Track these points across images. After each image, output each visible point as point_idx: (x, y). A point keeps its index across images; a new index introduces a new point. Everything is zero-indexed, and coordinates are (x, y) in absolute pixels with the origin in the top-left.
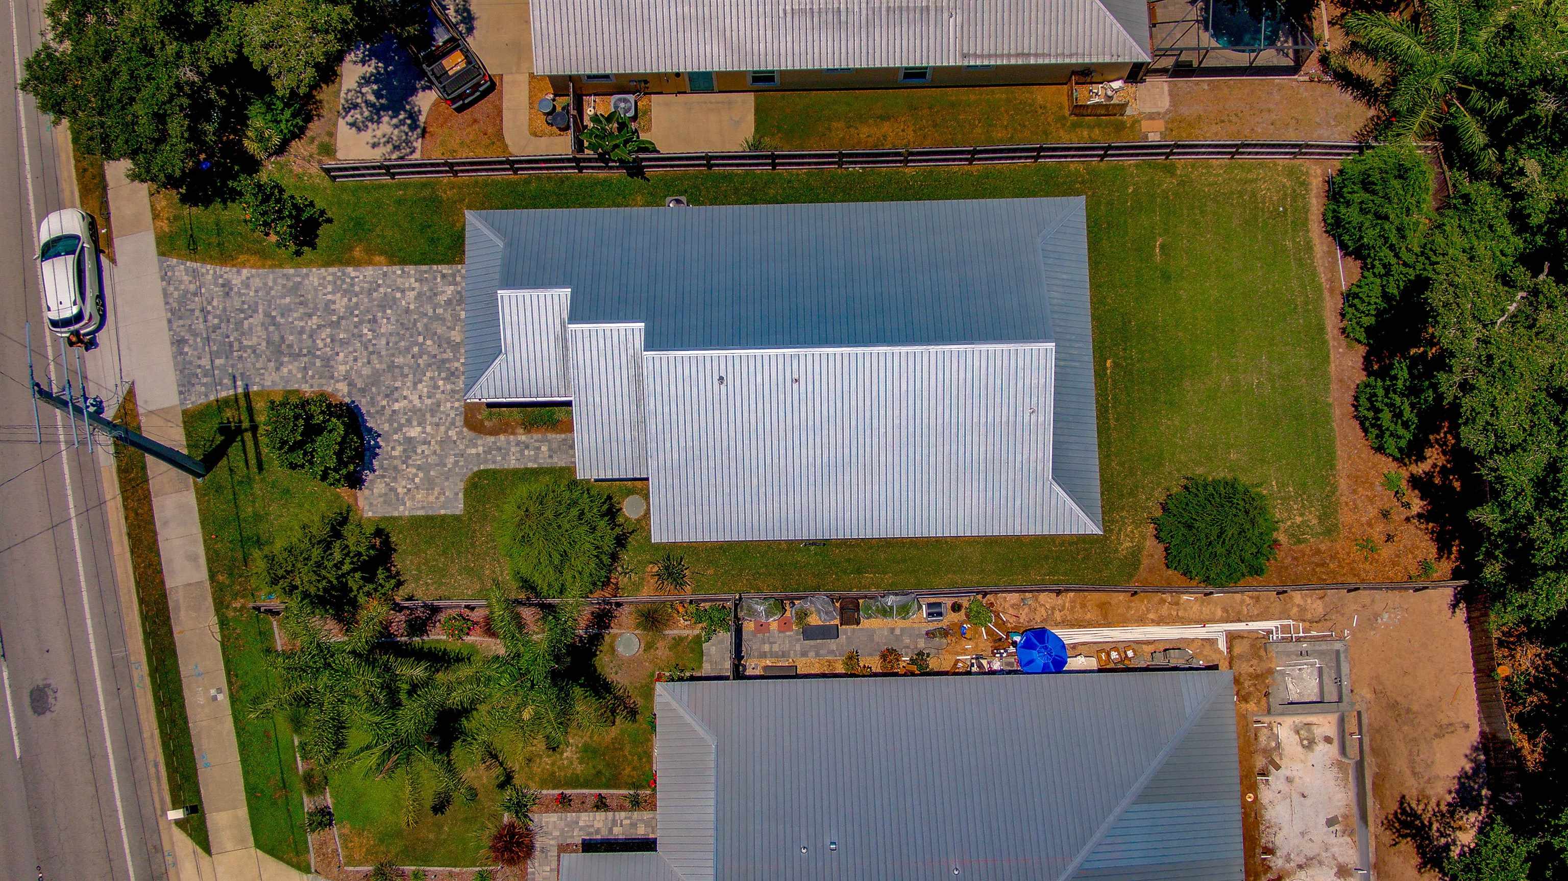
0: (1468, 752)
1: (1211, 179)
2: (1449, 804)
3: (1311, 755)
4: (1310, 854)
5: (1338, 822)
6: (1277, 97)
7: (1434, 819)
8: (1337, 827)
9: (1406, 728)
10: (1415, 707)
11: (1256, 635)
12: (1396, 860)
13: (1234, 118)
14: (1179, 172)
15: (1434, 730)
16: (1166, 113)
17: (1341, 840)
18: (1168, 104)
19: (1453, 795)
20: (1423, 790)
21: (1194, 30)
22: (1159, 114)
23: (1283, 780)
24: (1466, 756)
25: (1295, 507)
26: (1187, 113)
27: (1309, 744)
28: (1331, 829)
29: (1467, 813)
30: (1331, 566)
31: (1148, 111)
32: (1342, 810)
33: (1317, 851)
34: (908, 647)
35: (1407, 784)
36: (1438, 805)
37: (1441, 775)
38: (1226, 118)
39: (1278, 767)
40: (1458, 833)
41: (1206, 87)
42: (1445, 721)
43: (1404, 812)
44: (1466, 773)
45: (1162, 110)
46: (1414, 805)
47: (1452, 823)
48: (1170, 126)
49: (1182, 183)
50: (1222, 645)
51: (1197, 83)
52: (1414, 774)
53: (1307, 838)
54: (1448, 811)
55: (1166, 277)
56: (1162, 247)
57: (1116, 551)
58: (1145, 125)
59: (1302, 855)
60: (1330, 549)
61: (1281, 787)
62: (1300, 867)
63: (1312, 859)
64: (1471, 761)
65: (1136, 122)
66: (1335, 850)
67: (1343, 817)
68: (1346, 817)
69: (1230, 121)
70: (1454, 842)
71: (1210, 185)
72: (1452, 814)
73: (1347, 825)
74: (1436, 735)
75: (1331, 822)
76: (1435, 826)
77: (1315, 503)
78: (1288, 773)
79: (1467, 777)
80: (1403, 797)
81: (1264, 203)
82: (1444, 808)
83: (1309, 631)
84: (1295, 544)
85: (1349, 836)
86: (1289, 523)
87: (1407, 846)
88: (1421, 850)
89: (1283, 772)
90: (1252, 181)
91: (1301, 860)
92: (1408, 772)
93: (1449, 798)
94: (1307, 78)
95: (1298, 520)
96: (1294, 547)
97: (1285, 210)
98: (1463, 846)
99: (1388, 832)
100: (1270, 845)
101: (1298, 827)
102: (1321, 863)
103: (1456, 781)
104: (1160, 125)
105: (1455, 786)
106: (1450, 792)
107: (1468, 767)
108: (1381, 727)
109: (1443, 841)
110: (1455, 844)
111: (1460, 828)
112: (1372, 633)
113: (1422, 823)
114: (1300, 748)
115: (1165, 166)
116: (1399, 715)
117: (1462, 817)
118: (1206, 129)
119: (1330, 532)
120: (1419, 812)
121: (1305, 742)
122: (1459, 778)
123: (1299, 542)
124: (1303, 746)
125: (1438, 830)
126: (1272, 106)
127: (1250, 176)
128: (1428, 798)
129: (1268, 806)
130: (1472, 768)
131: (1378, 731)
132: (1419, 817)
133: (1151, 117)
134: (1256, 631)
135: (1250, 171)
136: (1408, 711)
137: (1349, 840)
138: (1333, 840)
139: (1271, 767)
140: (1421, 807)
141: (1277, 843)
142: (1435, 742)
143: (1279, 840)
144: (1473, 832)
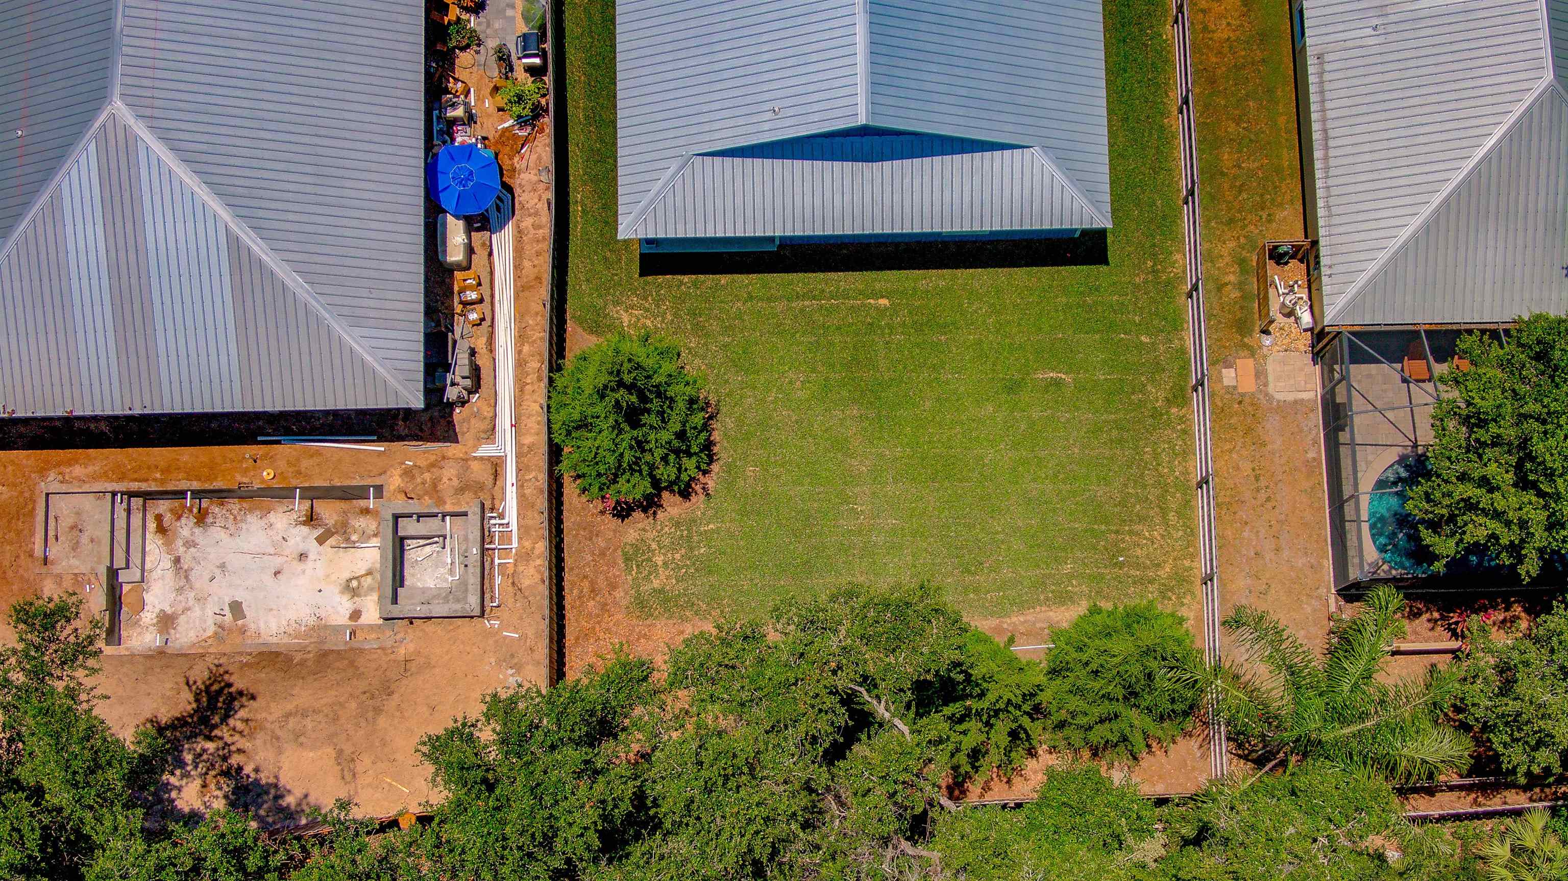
0: (312, 799)
1: (1165, 458)
2: (240, 769)
3: (337, 590)
4: (193, 575)
5: (235, 619)
6: (1300, 562)
7: (221, 744)
8: (229, 617)
9: (353, 705)
10: (382, 721)
11: (498, 496)
12: (169, 685)
13: (1263, 495)
14: (1174, 410)
15: (348, 749)
16: (1267, 394)
17: (210, 622)
18: (1280, 396)
19: (253, 775)
20: (262, 729)
21: (1400, 440)
22: (1266, 385)
23: (302, 547)
24: (306, 796)
25: (677, 556)
26: (1268, 426)
27: (351, 589)
28: (227, 608)
29: (226, 797)
30: (592, 603)
31: (1269, 368)
32: (253, 626)
33: (197, 585)
34: (488, 25)
35: (272, 705)
36: (239, 751)
37: (283, 758)
38: (1263, 483)
39: (321, 540)
40: (198, 782)
41: (1311, 455)
42: (360, 768)
43: (232, 698)
44: (282, 797)
45: (1270, 389)
46: (242, 713)
47: (213, 773)
48: (1247, 400)
49: (1156, 414)
50: (485, 450)
51: (1315, 442)
52: (288, 715)
53: (217, 572)
54: (230, 767)
55: (1013, 388)
56: (1057, 383)
57: (617, 303)
58: (1246, 364)
59: (193, 564)
60: (615, 603)
61: (291, 542)
62: (177, 560)
63: (186, 577)
64: (299, 804)
65: (1252, 352)
66: (197, 612)
67: (244, 626)
68: (243, 631)
69: (1258, 490)
70: (186, 775)
71: (1156, 455)
72: (226, 774)
73: (230, 631)
74: (340, 752)
75: (236, 608)
76: (211, 746)
77: (681, 587)
78: (312, 556)
79: (277, 797)
80: (253, 697)
81: (1131, 532)
82: (235, 760)
83: (501, 573)
84: (625, 554)
85: (216, 633)
86: (654, 546)
87: (185, 703)
88: (179, 723)
89: (312, 546)
90: (1164, 516)
91: (185, 564)
92: (290, 707)
93: (248, 769)
94: (1333, 608)
95: (659, 560)
96: (619, 552)
97: (1121, 565)
98: (180, 789)
99: (206, 674)
100: (210, 520)
101: (234, 562)
102: (180, 590)
103: (272, 780)
104: (1248, 385)
105: (265, 778)
106: (257, 770)
107: (290, 800)
108: (357, 668)
109: (188, 757)
110: (183, 776)
111: (204, 786)
112: (493, 660)
113: (215, 726)
114: (347, 575)
115: (1182, 389)
116: (373, 697)
117: (220, 789)
118: (1245, 453)
119: (641, 606)
120: (231, 722)
121: (354, 584)
122: (276, 786)
123: (627, 559)
124: (349, 580)
125: (204, 750)
126: (1286, 554)
127: (1171, 515)
128: (251, 736)
129: (265, 521)
130: (288, 807)
131: (352, 663)
132: (225, 718)
133: (1260, 374)
134: (503, 499)
135: (1179, 514)
136: (378, 711)
137: (210, 632)
138: (211, 608)
139: (320, 531)
140: (240, 725)
141: (213, 530)
142: (330, 750)
143: (216, 533)
144: (197, 805)
